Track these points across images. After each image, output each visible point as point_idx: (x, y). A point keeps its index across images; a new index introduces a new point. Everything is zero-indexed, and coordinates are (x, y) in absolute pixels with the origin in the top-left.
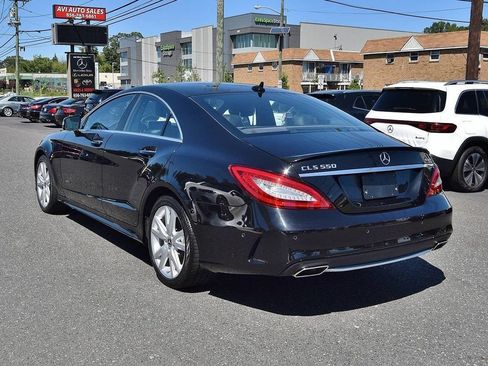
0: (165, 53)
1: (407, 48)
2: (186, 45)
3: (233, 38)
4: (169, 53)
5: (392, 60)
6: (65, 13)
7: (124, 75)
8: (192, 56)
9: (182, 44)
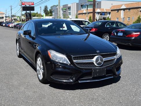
0: (64, 11)
1: (122, 8)
2: (69, 8)
3: (82, 6)
4: (65, 10)
5: (118, 11)
6: (24, 4)
7: (54, 17)
8: (71, 11)
9: (68, 8)
